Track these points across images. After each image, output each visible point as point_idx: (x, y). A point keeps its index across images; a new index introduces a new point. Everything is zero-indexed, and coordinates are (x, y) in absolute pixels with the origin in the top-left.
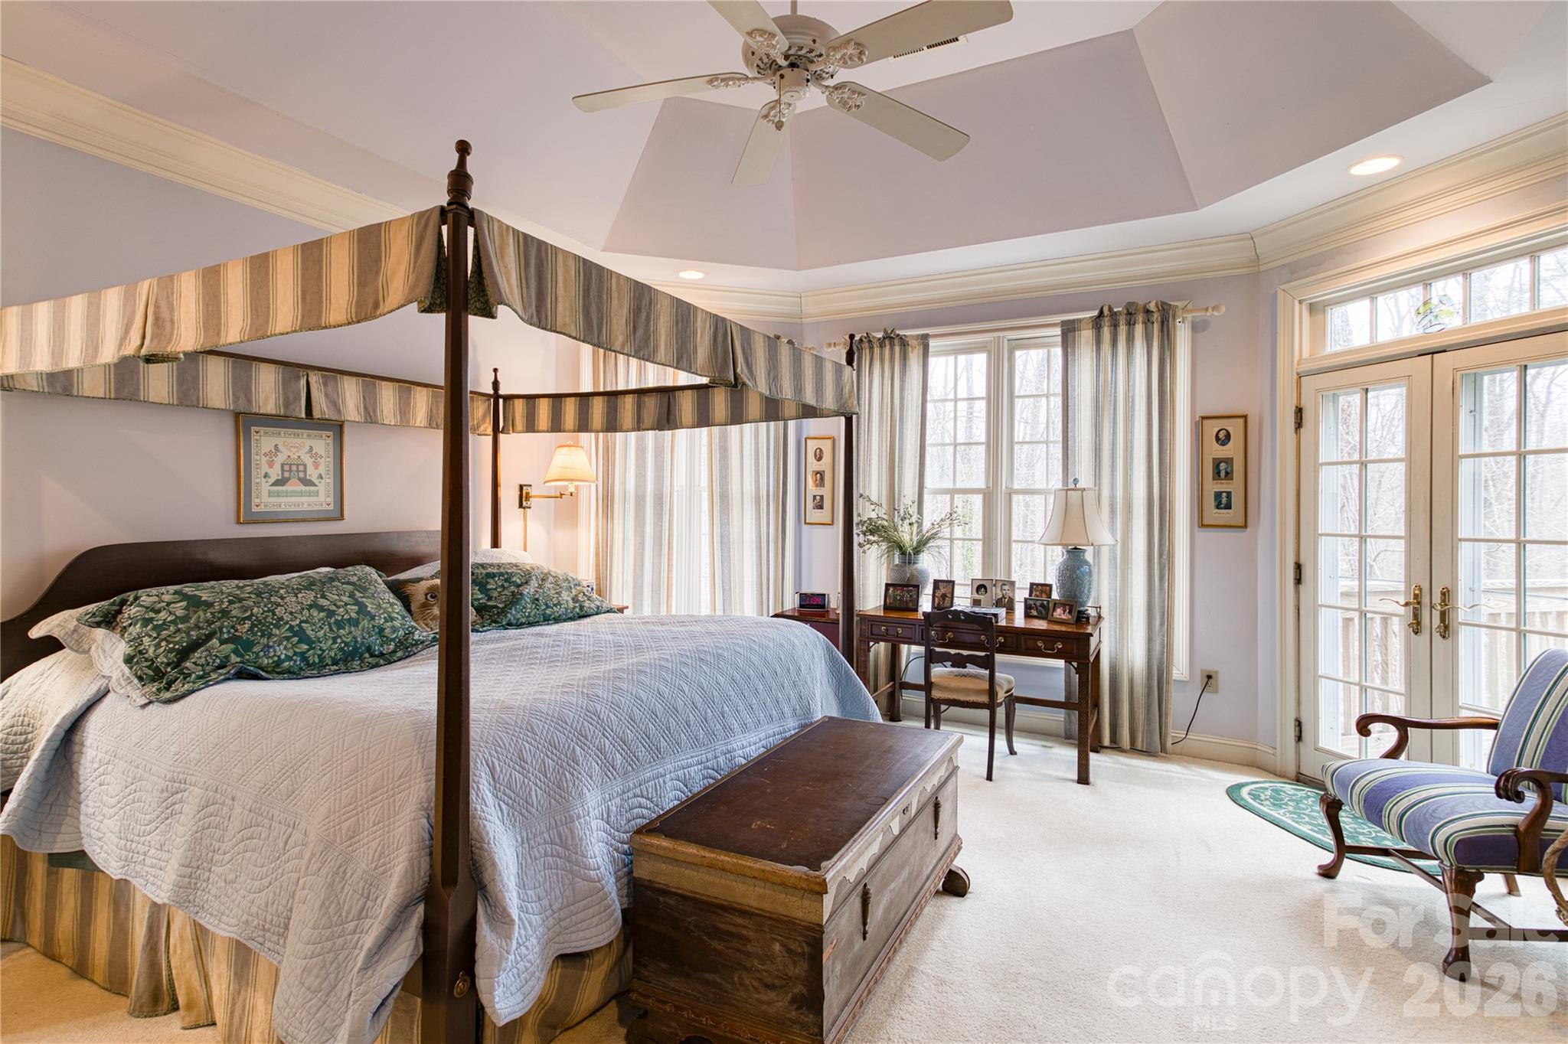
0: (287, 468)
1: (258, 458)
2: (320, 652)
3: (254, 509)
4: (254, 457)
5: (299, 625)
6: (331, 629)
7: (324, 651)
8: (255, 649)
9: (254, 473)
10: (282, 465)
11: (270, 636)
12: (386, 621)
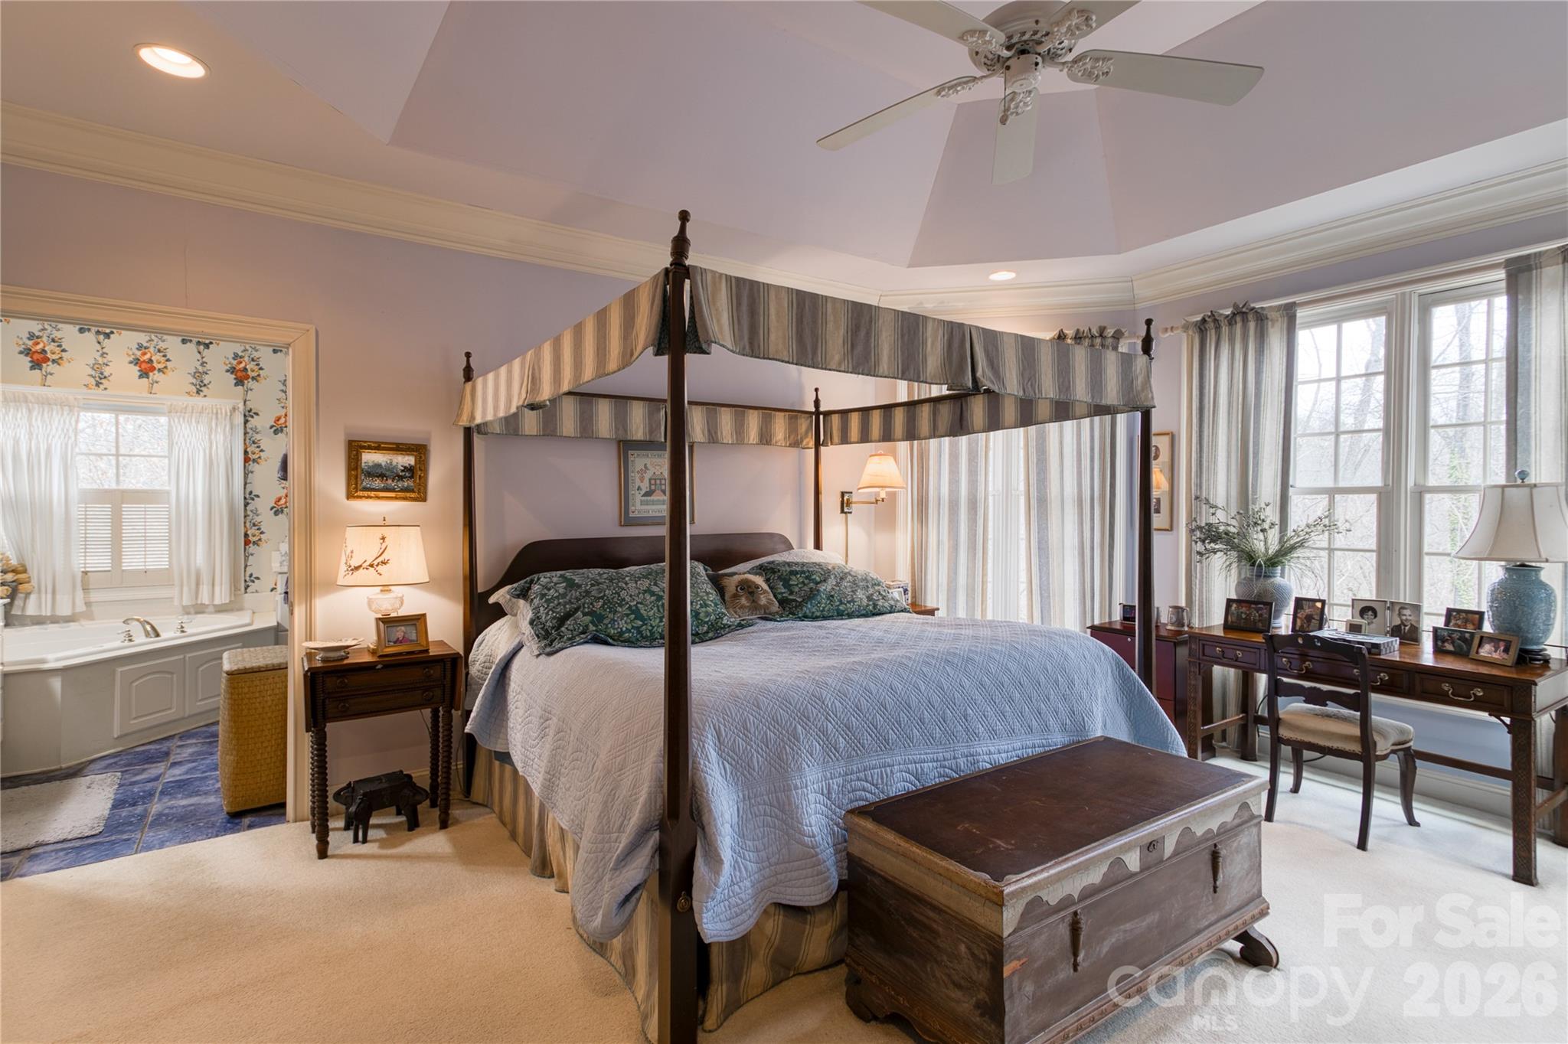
0: (653, 482)
1: (633, 475)
2: (650, 628)
3: (631, 515)
4: (631, 474)
5: (636, 605)
6: (659, 611)
7: (653, 627)
8: (605, 622)
9: (630, 487)
10: (650, 480)
11: (616, 612)
12: (702, 606)
